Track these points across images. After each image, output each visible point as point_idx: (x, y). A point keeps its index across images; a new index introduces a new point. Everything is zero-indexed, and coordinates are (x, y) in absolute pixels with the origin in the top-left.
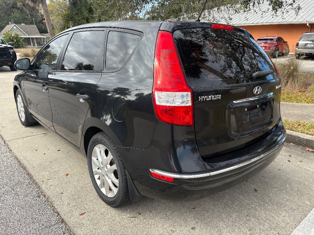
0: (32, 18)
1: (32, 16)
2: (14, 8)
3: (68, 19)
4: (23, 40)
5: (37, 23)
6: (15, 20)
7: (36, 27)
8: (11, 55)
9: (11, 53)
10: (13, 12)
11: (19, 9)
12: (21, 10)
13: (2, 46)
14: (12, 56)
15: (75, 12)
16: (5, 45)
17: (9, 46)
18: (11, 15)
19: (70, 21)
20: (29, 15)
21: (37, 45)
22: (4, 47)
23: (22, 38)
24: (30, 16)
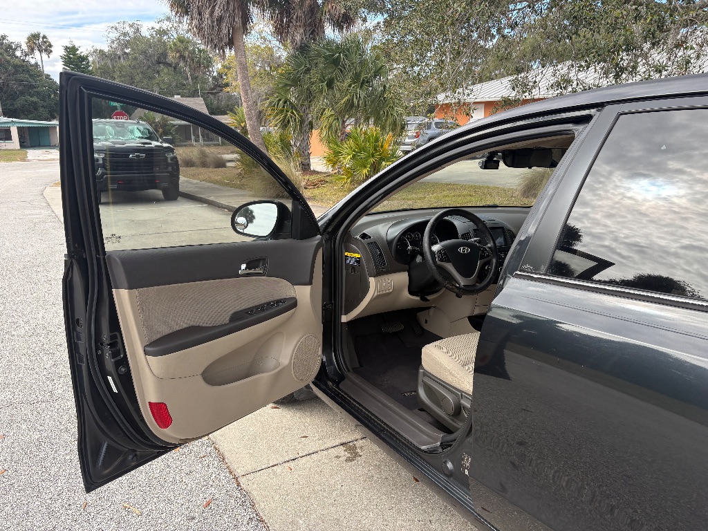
0: (195, 83)
1: (195, 78)
2: (160, 63)
3: (289, 83)
4: (176, 130)
5: (204, 93)
6: (161, 89)
7: (203, 102)
8: (168, 165)
9: (169, 161)
10: (158, 72)
11: (171, 66)
12: (175, 68)
13: (151, 144)
14: (170, 169)
15: (303, 67)
16: (158, 144)
17: (165, 145)
18: (155, 78)
19: (291, 86)
20: (190, 79)
21: (204, 140)
22: (156, 146)
23: (174, 125)
24: (192, 79)
